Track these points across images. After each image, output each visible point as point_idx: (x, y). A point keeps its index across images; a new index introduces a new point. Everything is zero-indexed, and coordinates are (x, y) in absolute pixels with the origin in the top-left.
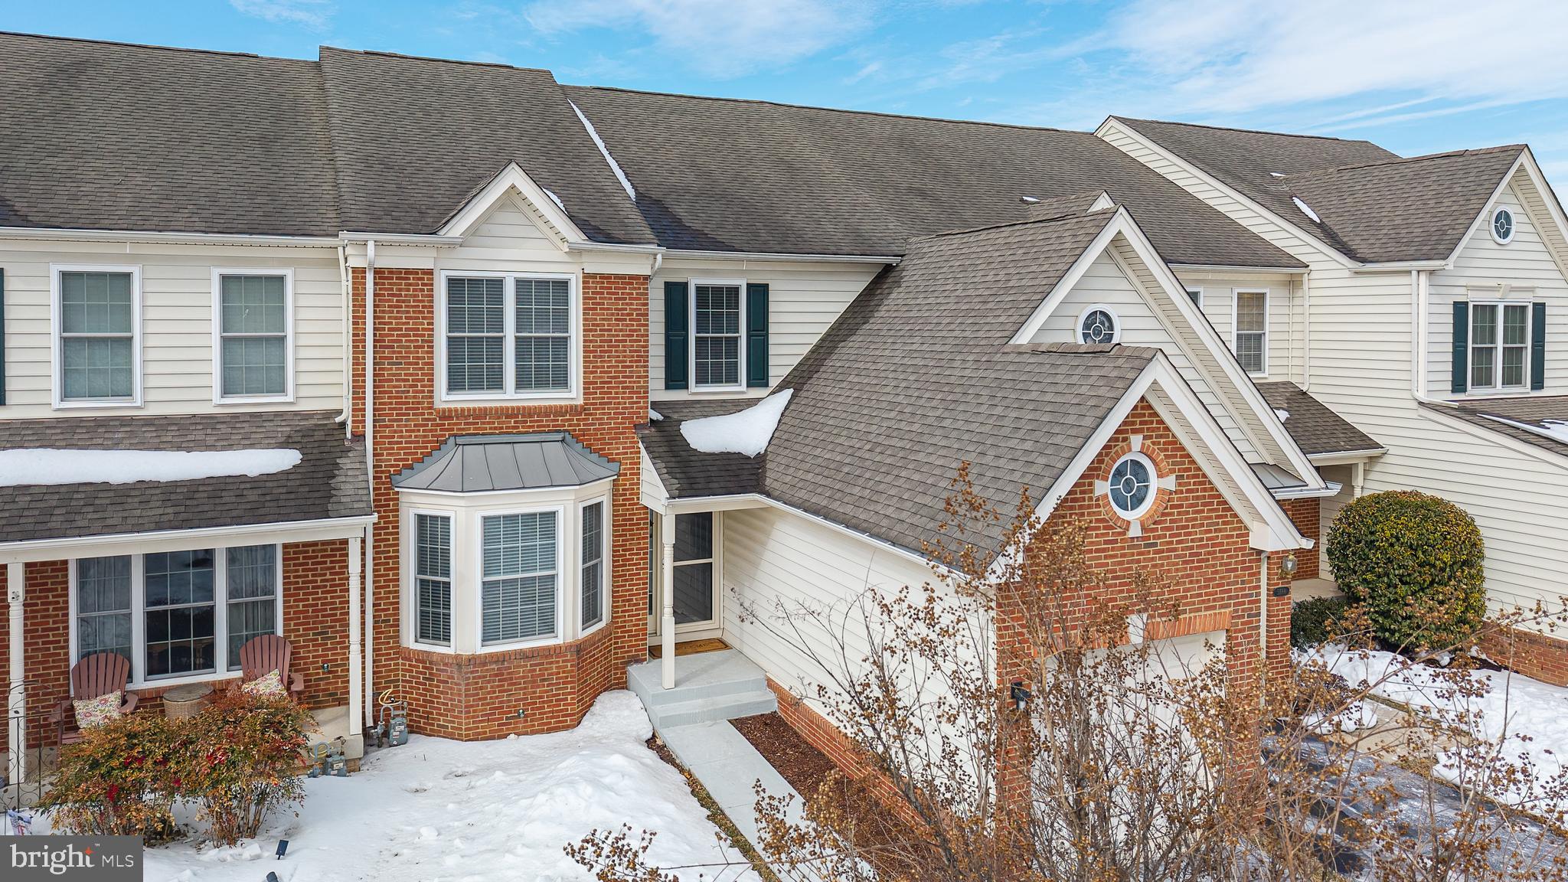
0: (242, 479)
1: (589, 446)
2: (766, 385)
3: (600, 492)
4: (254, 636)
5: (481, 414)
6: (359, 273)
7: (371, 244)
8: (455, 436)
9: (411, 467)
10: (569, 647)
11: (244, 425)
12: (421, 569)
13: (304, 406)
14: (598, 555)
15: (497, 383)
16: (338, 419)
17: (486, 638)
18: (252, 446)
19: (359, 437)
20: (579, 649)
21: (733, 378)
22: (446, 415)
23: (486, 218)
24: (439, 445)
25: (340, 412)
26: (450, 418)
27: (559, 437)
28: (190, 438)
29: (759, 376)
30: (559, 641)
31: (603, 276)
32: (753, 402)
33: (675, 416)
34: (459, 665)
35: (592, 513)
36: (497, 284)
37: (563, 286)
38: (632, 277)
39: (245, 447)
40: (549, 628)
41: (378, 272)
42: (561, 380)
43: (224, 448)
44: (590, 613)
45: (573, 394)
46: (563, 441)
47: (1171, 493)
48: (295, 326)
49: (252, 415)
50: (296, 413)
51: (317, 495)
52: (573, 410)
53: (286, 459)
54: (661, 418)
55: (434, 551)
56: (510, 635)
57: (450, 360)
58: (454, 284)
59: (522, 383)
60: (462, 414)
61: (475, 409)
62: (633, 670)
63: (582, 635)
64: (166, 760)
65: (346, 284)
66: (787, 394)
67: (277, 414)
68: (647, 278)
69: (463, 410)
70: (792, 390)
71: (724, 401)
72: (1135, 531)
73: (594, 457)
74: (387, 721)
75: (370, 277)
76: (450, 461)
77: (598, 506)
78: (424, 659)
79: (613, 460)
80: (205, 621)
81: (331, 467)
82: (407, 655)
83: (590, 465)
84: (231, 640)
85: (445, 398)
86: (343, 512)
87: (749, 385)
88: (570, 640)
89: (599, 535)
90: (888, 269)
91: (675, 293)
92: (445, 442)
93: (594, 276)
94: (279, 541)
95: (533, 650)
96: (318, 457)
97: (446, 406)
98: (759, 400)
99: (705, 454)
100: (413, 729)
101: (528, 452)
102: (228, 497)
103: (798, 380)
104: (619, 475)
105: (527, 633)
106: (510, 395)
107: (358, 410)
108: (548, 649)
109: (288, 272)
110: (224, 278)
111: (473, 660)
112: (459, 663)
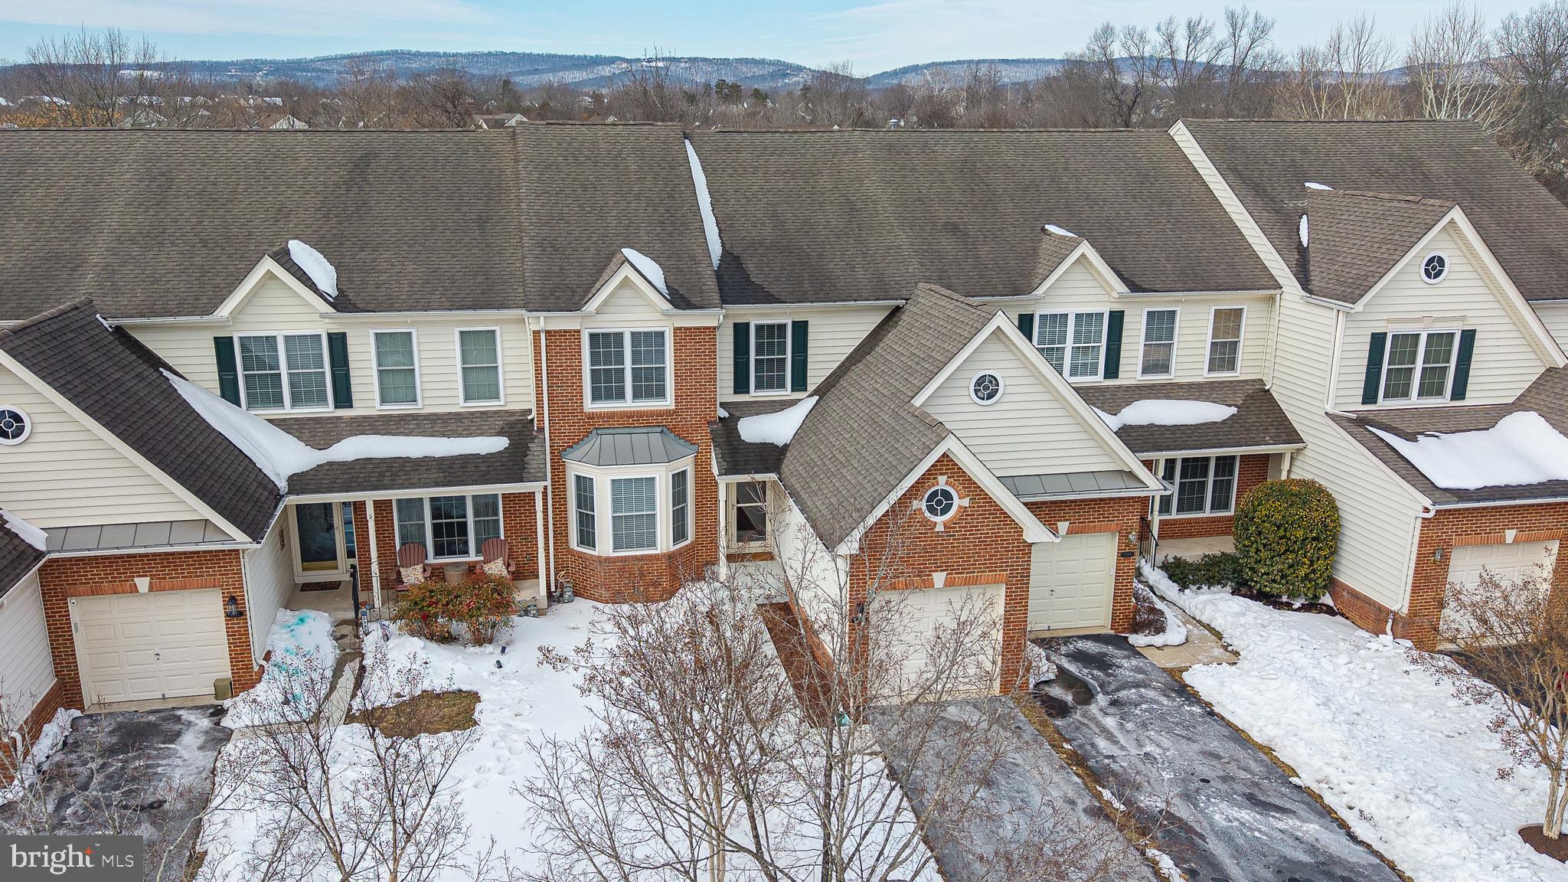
0: (477, 456)
1: (678, 435)
2: (806, 390)
3: (687, 464)
4: (489, 538)
5: (611, 416)
6: (536, 334)
7: (542, 319)
8: (597, 429)
9: (571, 447)
10: (664, 555)
11: (478, 420)
12: (579, 506)
13: (510, 407)
14: (685, 501)
15: (621, 395)
16: (529, 418)
17: (616, 548)
18: (481, 434)
19: (541, 430)
20: (670, 557)
21: (781, 385)
22: (591, 416)
23: (612, 295)
24: (588, 434)
25: (530, 411)
26: (593, 418)
27: (660, 429)
28: (449, 428)
29: (800, 383)
30: (658, 552)
31: (686, 328)
32: (793, 403)
33: (737, 414)
34: (600, 562)
35: (679, 479)
36: (619, 336)
37: (661, 335)
38: (705, 328)
39: (479, 435)
40: (652, 544)
41: (547, 332)
42: (661, 393)
43: (467, 436)
44: (679, 534)
45: (668, 403)
46: (662, 432)
47: (966, 508)
48: (503, 360)
49: (481, 412)
50: (506, 412)
51: (517, 467)
52: (668, 413)
53: (499, 443)
54: (727, 415)
55: (585, 496)
56: (629, 547)
57: (593, 382)
58: (594, 337)
59: (636, 395)
60: (601, 416)
61: (608, 413)
62: (708, 569)
63: (673, 548)
64: (447, 604)
65: (530, 337)
66: (816, 398)
67: (496, 412)
68: (714, 328)
69: (601, 414)
70: (818, 397)
71: (775, 401)
72: (940, 528)
73: (682, 441)
74: (562, 589)
75: (543, 336)
76: (592, 445)
77: (684, 473)
78: (581, 555)
79: (694, 444)
80: (463, 529)
81: (524, 449)
82: (572, 553)
83: (679, 446)
84: (477, 540)
85: (590, 406)
86: (531, 479)
87: (793, 390)
88: (665, 551)
89: (684, 491)
90: (898, 309)
91: (741, 331)
92: (591, 432)
93: (680, 328)
94: (499, 493)
95: (642, 556)
96: (519, 442)
97: (591, 411)
98: (800, 400)
99: (750, 444)
100: (577, 595)
101: (640, 439)
102: (471, 467)
103: (822, 391)
104: (698, 453)
105: (640, 546)
106: (629, 404)
107: (540, 414)
108: (652, 556)
109: (497, 328)
110: (462, 333)
111: (608, 559)
112: (601, 560)
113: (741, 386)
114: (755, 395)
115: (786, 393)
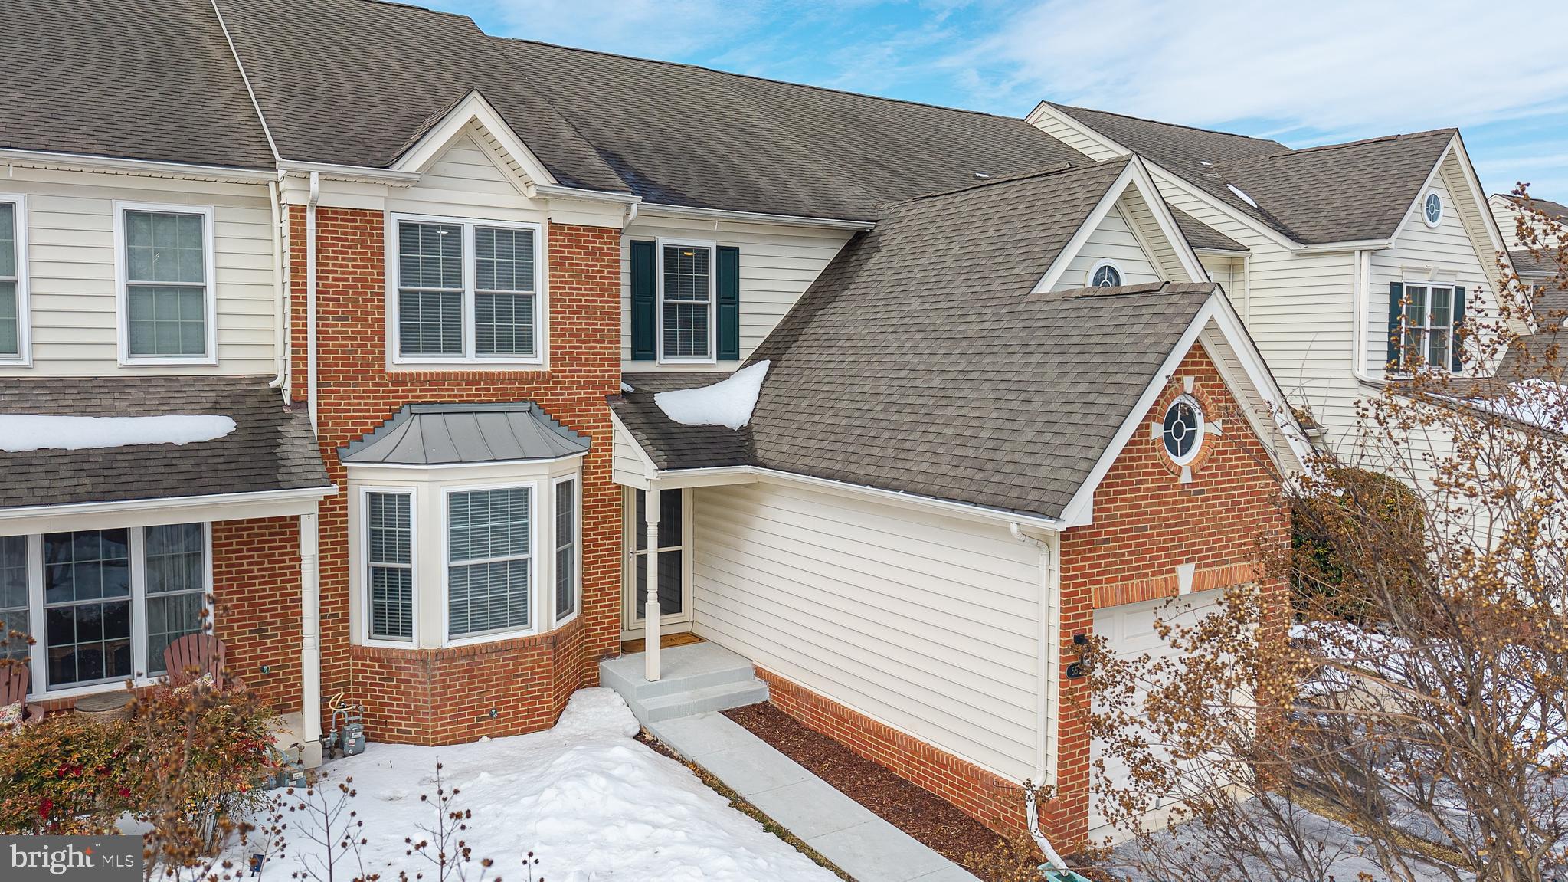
0: (168, 448)
1: (557, 418)
2: (737, 358)
3: (570, 469)
4: (177, 636)
5: (437, 380)
6: (297, 212)
7: (314, 177)
8: (410, 404)
9: (360, 439)
10: (545, 638)
11: (159, 389)
12: (375, 555)
13: (228, 370)
14: (570, 539)
15: (454, 345)
16: (273, 384)
17: (455, 630)
18: (173, 412)
19: (300, 403)
20: (555, 640)
21: (702, 351)
22: (399, 380)
23: (442, 155)
24: (392, 414)
25: (274, 377)
26: (404, 383)
27: (526, 407)
28: (93, 402)
29: (729, 349)
30: (533, 633)
31: (571, 228)
32: (725, 376)
33: (646, 388)
34: (424, 662)
35: (564, 490)
36: (455, 231)
37: (527, 236)
38: (603, 230)
39: (165, 413)
40: (521, 618)
41: (321, 211)
42: (525, 343)
43: (138, 414)
44: (563, 605)
45: (539, 360)
46: (529, 411)
47: (1218, 438)
48: (216, 275)
49: (166, 378)
50: (219, 378)
51: (262, 465)
52: (540, 377)
53: (220, 426)
54: (632, 390)
55: (390, 534)
56: (480, 627)
57: (402, 318)
58: (406, 229)
59: (482, 347)
60: (417, 379)
61: (431, 374)
62: (606, 665)
63: (556, 626)
64: (108, 769)
65: (281, 223)
66: (763, 366)
67: (197, 378)
68: (618, 231)
69: (418, 374)
70: (768, 362)
71: (694, 374)
72: (1186, 478)
73: (563, 430)
74: (340, 729)
75: (311, 217)
76: (407, 431)
77: (569, 483)
78: (377, 655)
79: (583, 435)
80: (120, 618)
81: (272, 436)
82: (359, 653)
83: (562, 439)
84: (151, 641)
85: (397, 361)
86: (297, 483)
87: (719, 358)
88: (544, 631)
89: (570, 517)
90: (860, 236)
91: (642, 252)
92: (399, 411)
93: (562, 226)
94: (207, 519)
95: (505, 643)
96: (255, 424)
97: (399, 370)
98: (730, 374)
99: (686, 426)
100: (371, 737)
101: (493, 423)
102: (154, 467)
103: (774, 349)
104: (590, 451)
105: (498, 624)
106: (469, 359)
107: (299, 374)
108: (523, 641)
109: (207, 211)
110: (130, 215)
111: (440, 655)
112: (423, 658)
113: (643, 349)
114: (665, 363)
115: (709, 361)
